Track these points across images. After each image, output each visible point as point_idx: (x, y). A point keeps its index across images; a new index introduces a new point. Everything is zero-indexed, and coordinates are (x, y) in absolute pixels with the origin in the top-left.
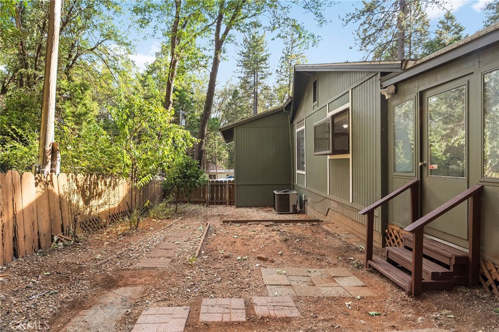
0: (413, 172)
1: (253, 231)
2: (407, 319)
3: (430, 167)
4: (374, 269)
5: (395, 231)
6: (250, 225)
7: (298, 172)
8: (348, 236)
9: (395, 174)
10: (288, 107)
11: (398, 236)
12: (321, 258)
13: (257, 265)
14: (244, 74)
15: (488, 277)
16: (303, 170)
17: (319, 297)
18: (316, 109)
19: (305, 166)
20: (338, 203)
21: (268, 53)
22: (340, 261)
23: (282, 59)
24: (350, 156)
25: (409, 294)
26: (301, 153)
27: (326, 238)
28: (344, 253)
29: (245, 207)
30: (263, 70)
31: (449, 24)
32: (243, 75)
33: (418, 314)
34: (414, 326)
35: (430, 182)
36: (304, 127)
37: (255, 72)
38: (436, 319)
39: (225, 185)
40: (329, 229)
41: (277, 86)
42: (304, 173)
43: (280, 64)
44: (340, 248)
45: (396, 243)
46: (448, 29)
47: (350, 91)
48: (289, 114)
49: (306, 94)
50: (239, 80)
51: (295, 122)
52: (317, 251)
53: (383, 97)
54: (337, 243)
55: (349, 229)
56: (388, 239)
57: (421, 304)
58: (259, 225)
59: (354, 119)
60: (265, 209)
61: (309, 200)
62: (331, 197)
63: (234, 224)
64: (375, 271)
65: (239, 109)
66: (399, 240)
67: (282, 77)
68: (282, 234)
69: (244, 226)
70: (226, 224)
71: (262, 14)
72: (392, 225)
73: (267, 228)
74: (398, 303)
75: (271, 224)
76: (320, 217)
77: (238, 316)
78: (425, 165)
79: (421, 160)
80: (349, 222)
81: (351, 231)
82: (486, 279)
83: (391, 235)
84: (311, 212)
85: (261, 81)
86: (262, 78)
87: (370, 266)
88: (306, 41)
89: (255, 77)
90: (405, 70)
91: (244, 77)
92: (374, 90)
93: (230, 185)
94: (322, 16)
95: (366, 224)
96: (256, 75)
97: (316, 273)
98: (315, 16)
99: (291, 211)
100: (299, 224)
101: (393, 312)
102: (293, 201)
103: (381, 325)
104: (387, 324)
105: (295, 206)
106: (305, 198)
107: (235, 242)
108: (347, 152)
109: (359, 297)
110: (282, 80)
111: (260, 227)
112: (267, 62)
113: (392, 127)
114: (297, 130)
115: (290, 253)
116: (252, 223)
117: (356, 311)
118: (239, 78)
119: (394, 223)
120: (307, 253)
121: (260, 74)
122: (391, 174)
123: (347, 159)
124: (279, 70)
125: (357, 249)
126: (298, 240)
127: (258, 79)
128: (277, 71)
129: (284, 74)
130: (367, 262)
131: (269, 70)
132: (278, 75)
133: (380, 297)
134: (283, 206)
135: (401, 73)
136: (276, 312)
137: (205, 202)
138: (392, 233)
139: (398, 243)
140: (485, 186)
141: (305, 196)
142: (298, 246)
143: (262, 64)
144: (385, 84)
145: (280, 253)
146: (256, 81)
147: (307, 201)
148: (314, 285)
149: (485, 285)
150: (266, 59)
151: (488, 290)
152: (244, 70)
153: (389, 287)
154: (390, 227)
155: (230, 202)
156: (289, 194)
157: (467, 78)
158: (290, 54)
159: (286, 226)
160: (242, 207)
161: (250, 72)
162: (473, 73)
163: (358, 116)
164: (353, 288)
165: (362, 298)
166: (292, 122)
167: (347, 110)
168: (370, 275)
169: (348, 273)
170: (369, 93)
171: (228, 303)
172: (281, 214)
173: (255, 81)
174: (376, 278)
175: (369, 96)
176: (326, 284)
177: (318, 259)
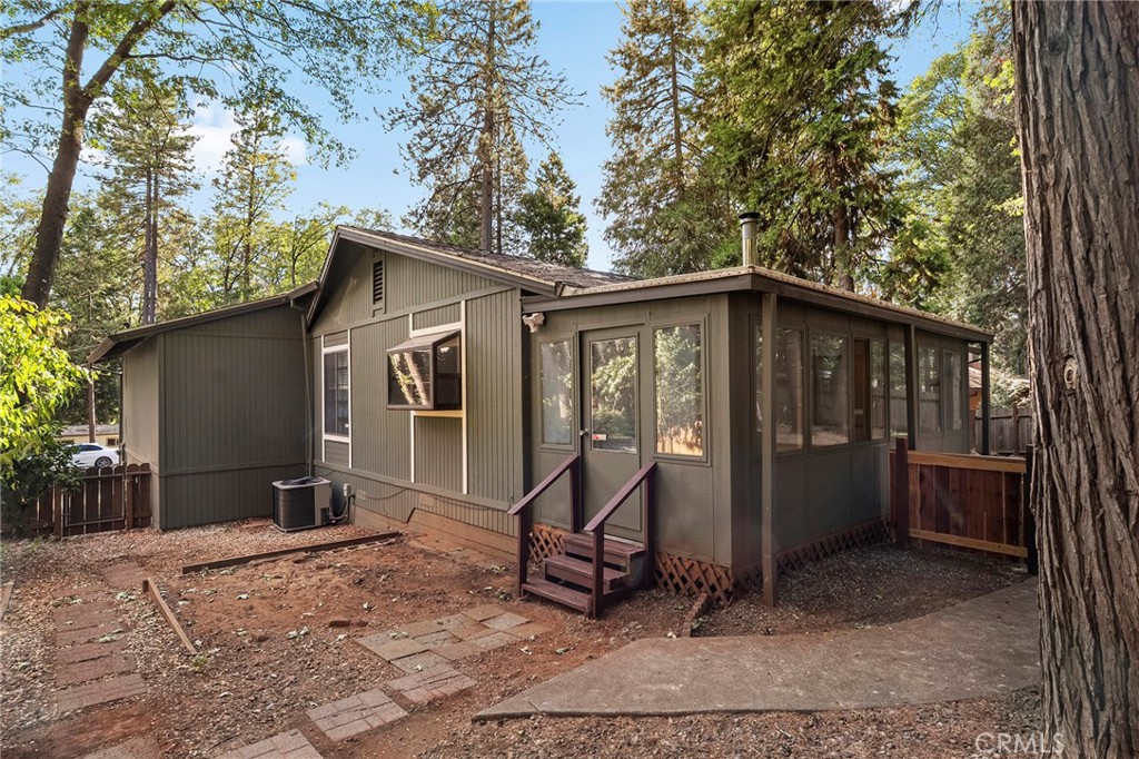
0: (570, 443)
1: (276, 577)
2: (600, 645)
3: (594, 437)
4: (532, 594)
5: (544, 533)
6: (257, 565)
7: (325, 437)
8: (465, 553)
9: (543, 446)
10: (304, 299)
11: (549, 539)
12: (441, 599)
13: (341, 637)
14: (114, 171)
15: (664, 572)
16: (345, 433)
17: (482, 653)
18: (380, 317)
19: (349, 426)
20: (436, 497)
21: (189, 132)
22: (474, 596)
23: (230, 157)
24: (463, 414)
25: (590, 616)
26: (338, 397)
27: (429, 563)
28: (474, 582)
29: (189, 527)
30: (176, 171)
31: (555, 172)
32: (110, 174)
33: (607, 635)
34: (609, 649)
35: (593, 456)
36: (346, 347)
37: (149, 172)
38: (627, 634)
39: (119, 480)
40: (425, 547)
41: (216, 219)
42: (348, 440)
43: (223, 168)
44: (461, 576)
45: (546, 551)
46: (553, 179)
47: (463, 303)
48: (305, 313)
49: (353, 282)
50: (96, 185)
51: (319, 332)
52: (428, 588)
53: (525, 328)
54: (454, 570)
55: (462, 541)
56: (534, 546)
57: (607, 623)
58: (281, 563)
59: (470, 351)
60: (246, 526)
61: (361, 495)
62: (419, 486)
63: (215, 570)
64: (533, 597)
65: (101, 263)
66: (551, 545)
67: (230, 199)
68: (343, 570)
69: (242, 572)
70: (193, 573)
71: (214, 62)
72: (540, 523)
73: (300, 565)
74: (580, 630)
75: (305, 557)
76: (396, 527)
77: (392, 713)
78: (586, 434)
79: (582, 428)
80: (461, 529)
81: (466, 543)
82: (661, 575)
83: (538, 540)
84: (367, 519)
85: (168, 199)
86: (172, 193)
87: (526, 592)
88: (323, 152)
89: (149, 185)
90: (561, 298)
91: (115, 180)
92: (509, 311)
93: (134, 477)
94: (347, 102)
95: (517, 534)
96: (152, 182)
97: (452, 623)
98: (334, 97)
99: (318, 521)
100: (361, 547)
101: (580, 642)
102: (322, 501)
103: (577, 660)
104: (582, 657)
105: (324, 511)
106: (349, 491)
107: (251, 608)
108: (458, 407)
109: (532, 638)
110: (231, 205)
111: (284, 567)
112: (188, 155)
113: (538, 377)
114: (325, 351)
115: (384, 603)
116: (260, 561)
117: (540, 656)
118: (98, 178)
119: (542, 520)
120: (414, 596)
121: (166, 180)
122: (538, 447)
123: (456, 418)
124: (222, 181)
125: (490, 572)
126: (383, 577)
127: (161, 194)
128: (216, 181)
129: (236, 193)
130: (520, 587)
131: (194, 177)
132: (219, 193)
133: (556, 630)
134: (301, 513)
135: (554, 300)
136: (441, 690)
137: (51, 529)
138: (540, 537)
139: (550, 550)
140: (659, 464)
141: (349, 487)
142: (389, 587)
143: (172, 156)
144: (528, 309)
145: (365, 606)
146: (152, 195)
147: (354, 496)
148: (461, 640)
149: (660, 582)
150: (184, 148)
151: (663, 587)
152: (115, 162)
153: (559, 614)
154: (537, 527)
155: (135, 520)
156: (312, 488)
157: (637, 329)
158: (250, 149)
159: (338, 554)
160: (179, 529)
161: (134, 169)
162: (643, 324)
163: (479, 347)
164: (516, 629)
165: (536, 637)
166: (310, 329)
167: (457, 334)
168: (528, 605)
169: (498, 610)
170: (499, 315)
171: (359, 702)
172: (295, 532)
173: (149, 196)
174: (538, 608)
175: (499, 320)
176: (477, 635)
177: (438, 602)
